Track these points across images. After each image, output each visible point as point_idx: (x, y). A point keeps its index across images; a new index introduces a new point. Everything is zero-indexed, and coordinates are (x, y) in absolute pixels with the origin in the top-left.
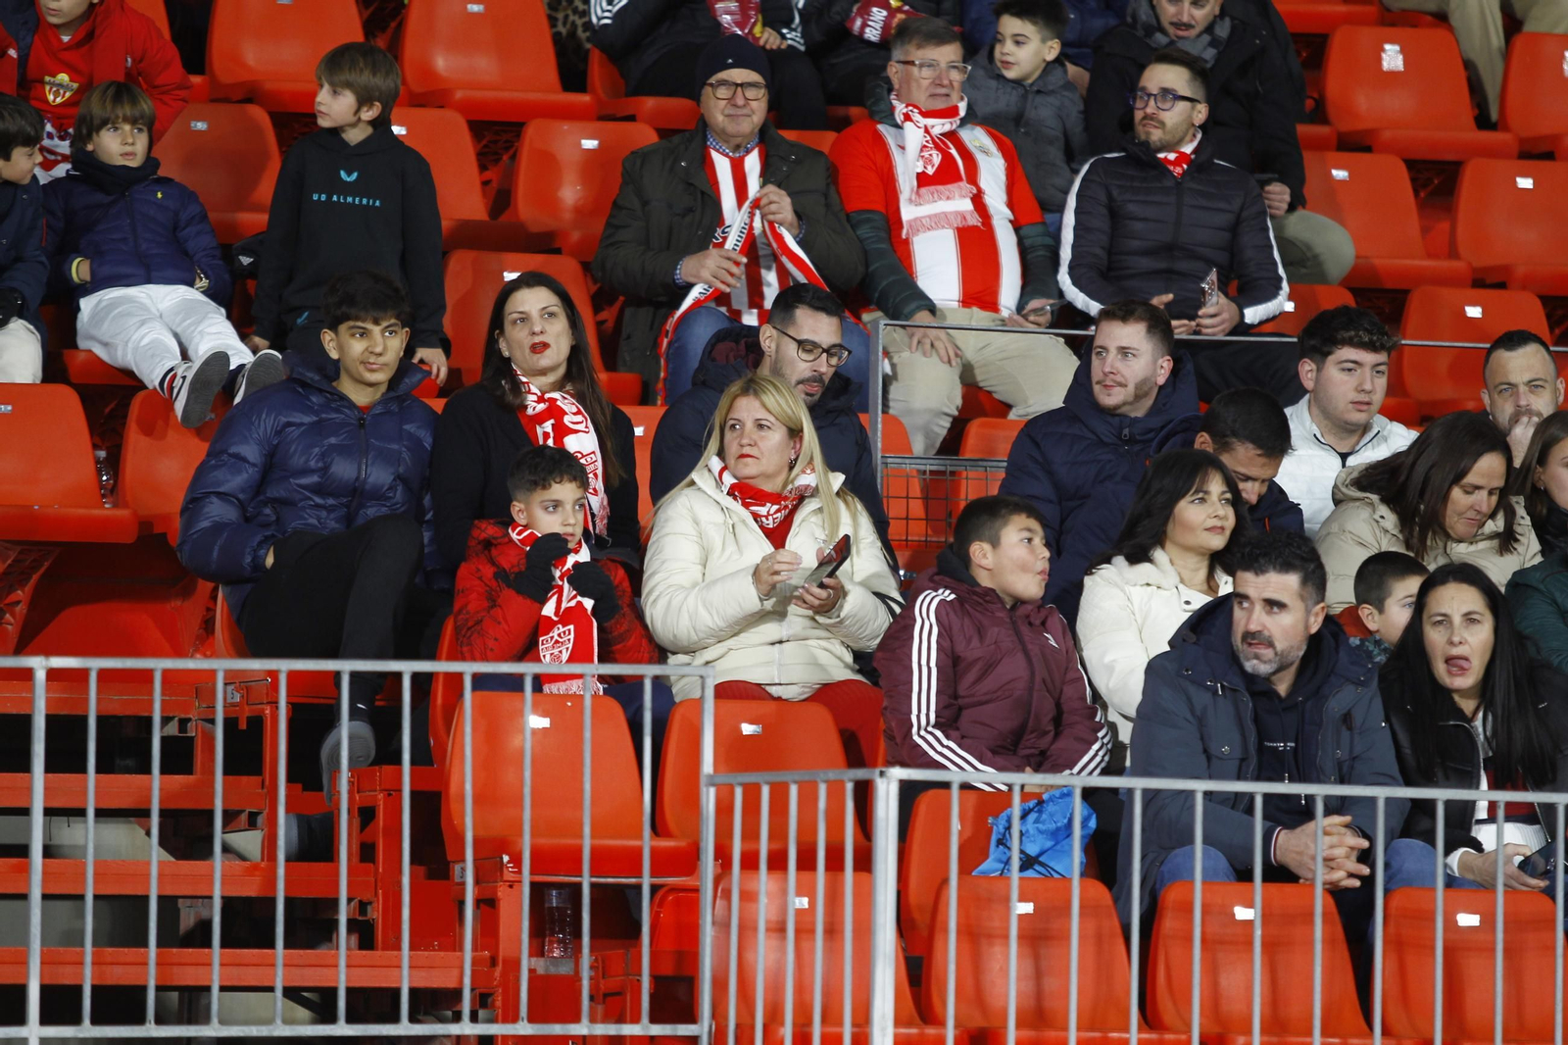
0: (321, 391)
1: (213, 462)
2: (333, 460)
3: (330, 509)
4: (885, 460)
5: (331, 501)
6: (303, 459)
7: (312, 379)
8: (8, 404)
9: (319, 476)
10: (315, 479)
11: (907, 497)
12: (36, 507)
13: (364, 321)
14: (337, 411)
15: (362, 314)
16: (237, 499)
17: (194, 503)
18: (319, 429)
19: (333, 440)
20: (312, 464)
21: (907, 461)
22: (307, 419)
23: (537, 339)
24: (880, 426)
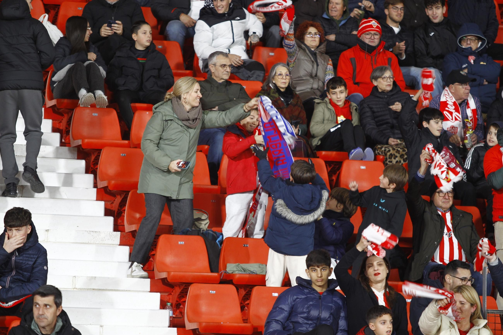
0: (307, 288)
1: (274, 310)
2: (311, 309)
3: (310, 324)
4: (488, 311)
5: (310, 322)
6: (301, 310)
7: (304, 284)
8: (214, 291)
9: (307, 314)
10: (306, 315)
11: (495, 323)
12: (222, 323)
13: (314, 267)
14: (312, 294)
15: (314, 264)
16: (281, 322)
17: (268, 323)
18: (307, 300)
19: (311, 303)
20: (305, 310)
21: (495, 312)
22: (303, 297)
23: (376, 272)
24: (486, 300)
